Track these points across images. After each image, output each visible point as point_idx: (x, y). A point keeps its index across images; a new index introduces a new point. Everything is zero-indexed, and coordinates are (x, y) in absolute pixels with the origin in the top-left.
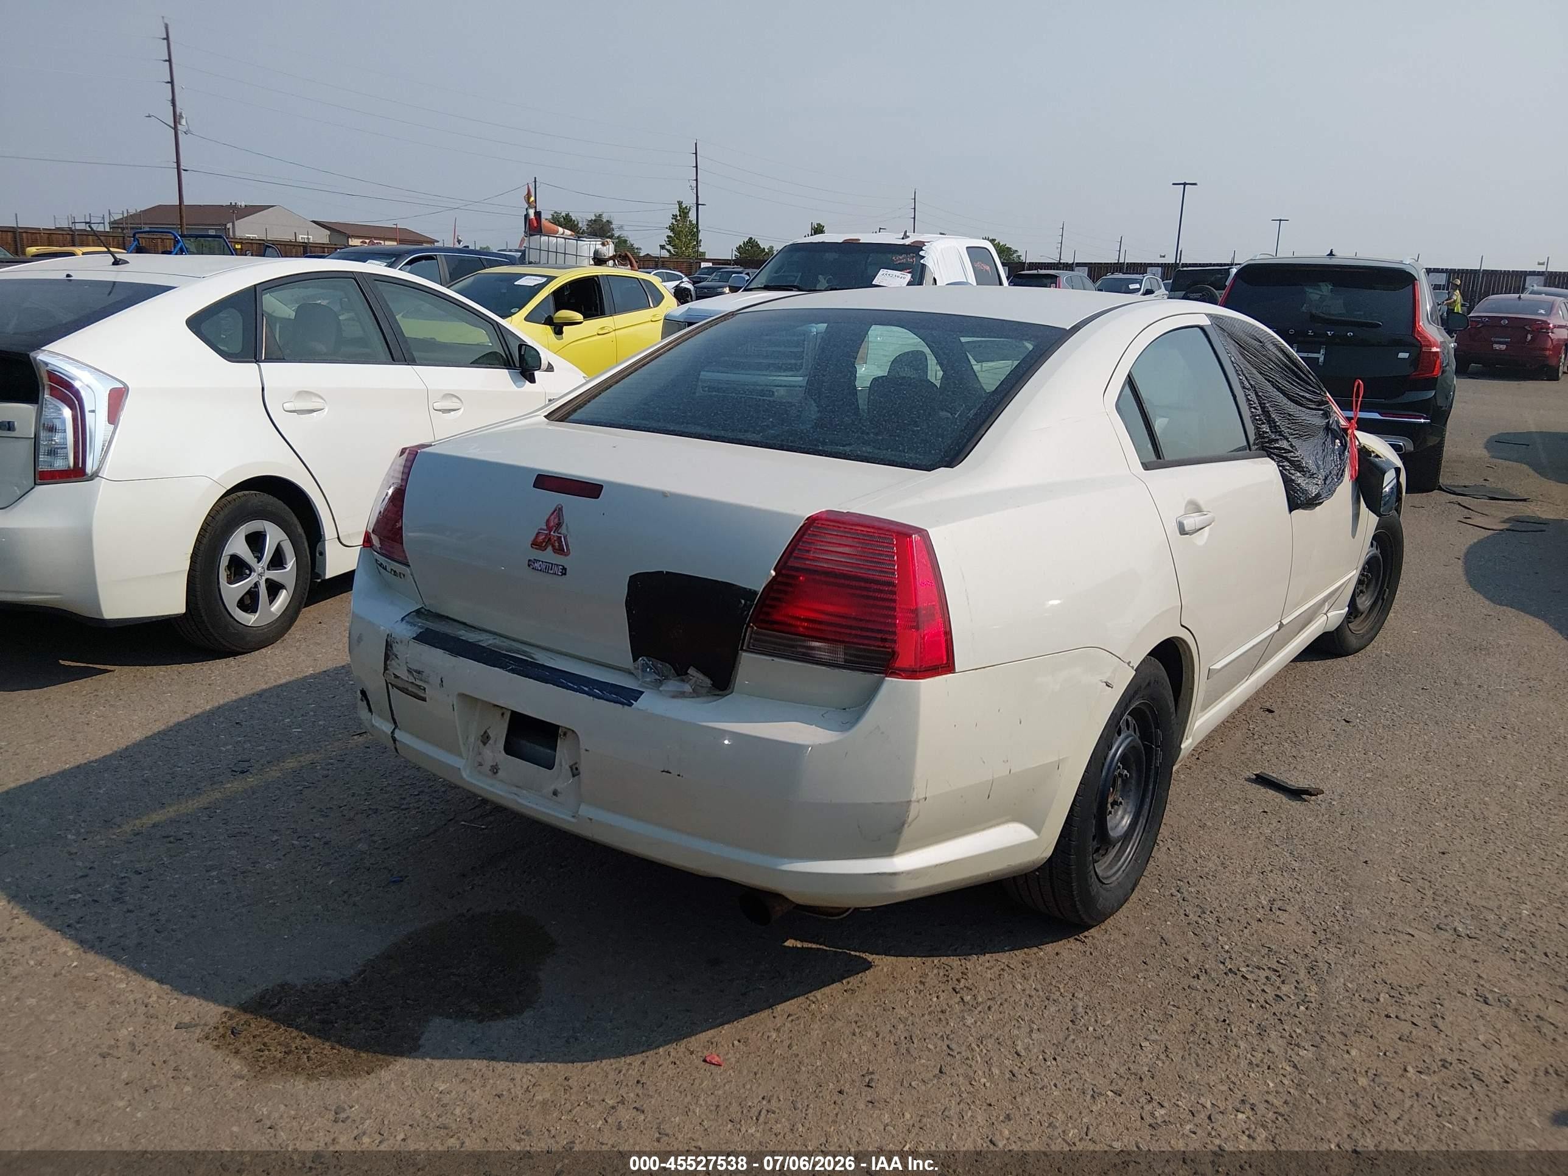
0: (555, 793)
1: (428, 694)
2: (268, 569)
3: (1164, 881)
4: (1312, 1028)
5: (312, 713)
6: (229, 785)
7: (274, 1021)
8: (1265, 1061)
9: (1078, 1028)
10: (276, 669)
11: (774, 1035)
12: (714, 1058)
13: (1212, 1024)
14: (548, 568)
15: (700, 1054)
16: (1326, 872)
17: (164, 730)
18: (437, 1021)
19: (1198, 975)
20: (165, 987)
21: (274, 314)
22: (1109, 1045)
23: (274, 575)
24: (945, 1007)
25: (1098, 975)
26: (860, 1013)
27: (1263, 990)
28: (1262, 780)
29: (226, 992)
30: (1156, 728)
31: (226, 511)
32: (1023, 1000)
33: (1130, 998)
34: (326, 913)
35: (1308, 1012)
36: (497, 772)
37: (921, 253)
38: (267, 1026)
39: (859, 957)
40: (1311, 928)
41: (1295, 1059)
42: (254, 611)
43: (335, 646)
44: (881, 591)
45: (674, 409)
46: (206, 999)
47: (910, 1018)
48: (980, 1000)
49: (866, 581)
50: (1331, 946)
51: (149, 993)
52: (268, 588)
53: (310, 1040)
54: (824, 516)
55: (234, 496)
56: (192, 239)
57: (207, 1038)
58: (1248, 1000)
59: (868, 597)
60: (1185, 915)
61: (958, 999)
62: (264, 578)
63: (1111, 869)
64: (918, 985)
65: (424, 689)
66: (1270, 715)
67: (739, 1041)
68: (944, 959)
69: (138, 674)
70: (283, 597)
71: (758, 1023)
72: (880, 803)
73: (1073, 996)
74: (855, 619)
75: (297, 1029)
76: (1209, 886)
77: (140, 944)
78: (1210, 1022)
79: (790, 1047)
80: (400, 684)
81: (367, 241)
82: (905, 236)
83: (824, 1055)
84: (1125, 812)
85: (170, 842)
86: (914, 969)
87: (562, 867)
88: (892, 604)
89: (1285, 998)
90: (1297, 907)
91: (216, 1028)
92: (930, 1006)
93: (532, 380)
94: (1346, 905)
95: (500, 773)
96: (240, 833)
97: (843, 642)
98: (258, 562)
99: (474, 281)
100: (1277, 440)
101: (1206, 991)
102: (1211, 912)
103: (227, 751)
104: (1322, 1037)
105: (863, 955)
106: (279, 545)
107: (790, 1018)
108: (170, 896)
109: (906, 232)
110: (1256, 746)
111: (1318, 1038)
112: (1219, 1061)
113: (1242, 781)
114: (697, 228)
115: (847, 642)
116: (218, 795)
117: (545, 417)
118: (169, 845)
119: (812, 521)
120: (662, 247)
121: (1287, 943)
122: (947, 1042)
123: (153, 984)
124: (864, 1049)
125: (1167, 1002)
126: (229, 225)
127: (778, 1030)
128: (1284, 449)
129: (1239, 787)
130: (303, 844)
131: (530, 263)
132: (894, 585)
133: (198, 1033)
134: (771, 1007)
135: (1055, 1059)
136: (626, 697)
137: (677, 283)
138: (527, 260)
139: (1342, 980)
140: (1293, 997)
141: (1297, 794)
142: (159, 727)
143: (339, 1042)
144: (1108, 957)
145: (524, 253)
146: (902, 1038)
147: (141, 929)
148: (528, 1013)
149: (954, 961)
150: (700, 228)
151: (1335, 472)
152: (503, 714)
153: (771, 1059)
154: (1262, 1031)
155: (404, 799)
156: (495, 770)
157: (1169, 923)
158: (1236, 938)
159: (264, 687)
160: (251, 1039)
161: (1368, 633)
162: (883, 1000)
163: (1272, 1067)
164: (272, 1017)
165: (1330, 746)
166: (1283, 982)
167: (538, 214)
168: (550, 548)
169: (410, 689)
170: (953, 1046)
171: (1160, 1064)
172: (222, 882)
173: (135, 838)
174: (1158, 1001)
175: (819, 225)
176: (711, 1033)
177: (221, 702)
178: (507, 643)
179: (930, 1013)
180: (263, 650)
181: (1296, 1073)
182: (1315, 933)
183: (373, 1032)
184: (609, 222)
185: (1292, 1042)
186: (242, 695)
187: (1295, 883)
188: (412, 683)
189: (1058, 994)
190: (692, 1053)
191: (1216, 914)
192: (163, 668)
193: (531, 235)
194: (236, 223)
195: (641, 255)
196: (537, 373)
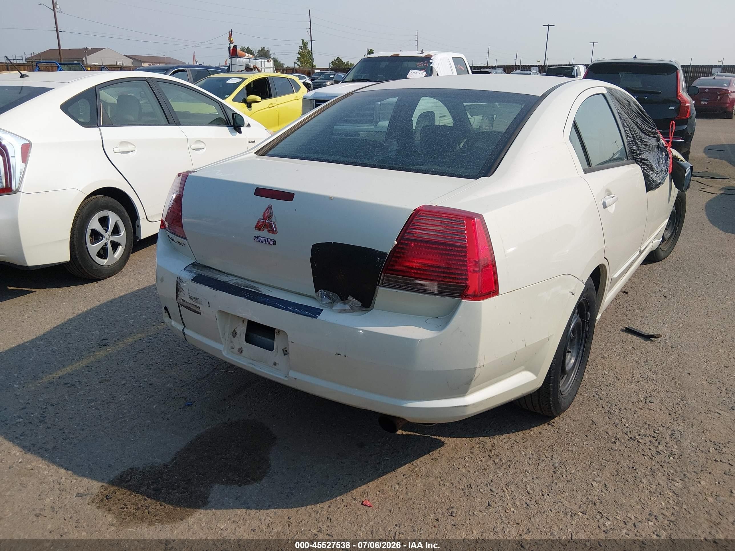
0: (275, 364)
1: (202, 310)
2: (112, 236)
3: (588, 388)
4: (678, 469)
5: (139, 311)
6: (98, 353)
7: (129, 490)
8: (658, 490)
9: (558, 475)
10: (119, 287)
11: (397, 487)
12: (367, 503)
13: (627, 469)
14: (265, 241)
15: (359, 500)
16: (670, 380)
17: (63, 323)
18: (217, 486)
19: (615, 442)
20: (69, 472)
21: (107, 101)
22: (575, 485)
23: (115, 238)
24: (486, 466)
25: (563, 444)
26: (442, 472)
27: (650, 449)
28: (629, 331)
29: (102, 473)
30: (587, 311)
31: (87, 206)
32: (526, 461)
33: (582, 457)
34: (153, 425)
35: (675, 460)
36: (242, 352)
37: (431, 61)
38: (125, 493)
39: (437, 439)
40: (668, 412)
41: (673, 488)
42: (106, 257)
43: (148, 274)
44: (458, 251)
45: (326, 147)
46: (91, 478)
47: (468, 474)
48: (504, 461)
49: (450, 245)
50: (679, 421)
51: (61, 476)
52: (112, 246)
53: (149, 501)
54: (423, 209)
55: (91, 198)
56: (66, 66)
57: (93, 502)
58: (643, 455)
59: (450, 255)
60: (602, 407)
61: (492, 462)
62: (109, 241)
63: (565, 386)
64: (470, 454)
65: (199, 308)
66: (626, 295)
67: (379, 492)
68: (481, 438)
69: (48, 293)
70: (120, 250)
71: (388, 480)
72: (460, 370)
73: (552, 457)
74: (444, 268)
75: (141, 494)
76: (612, 391)
77: (55, 447)
78: (626, 468)
79: (406, 493)
80: (185, 303)
81: (151, 64)
82: (422, 53)
83: (425, 498)
84: (572, 356)
85: (69, 387)
86: (467, 445)
87: (276, 393)
88: (465, 259)
89: (661, 452)
90: (658, 400)
91: (98, 496)
92: (478, 466)
93: (240, 132)
94: (683, 398)
95: (243, 352)
96: (105, 380)
97: (437, 281)
98: (106, 232)
99: (206, 82)
100: (641, 154)
101: (620, 450)
102: (616, 405)
103: (96, 334)
104: (684, 475)
105: (438, 438)
106: (116, 223)
107: (405, 477)
108: (70, 418)
109: (422, 50)
110: (622, 312)
111: (682, 475)
112: (634, 491)
113: (619, 331)
114: (312, 53)
115: (439, 281)
116: (92, 359)
117: (255, 153)
118: (68, 388)
119: (417, 212)
120: (295, 63)
121: (657, 421)
122: (490, 487)
123: (63, 471)
124: (446, 493)
125: (601, 458)
126: (84, 59)
127: (399, 484)
128: (644, 159)
129: (618, 335)
130: (139, 385)
131: (232, 72)
132: (465, 247)
133: (88, 499)
134: (394, 470)
135: (548, 495)
136: (314, 313)
137: (304, 80)
138: (231, 70)
139: (689, 441)
140: (665, 452)
141: (648, 337)
142: (61, 321)
143: (164, 502)
144: (567, 433)
145: (229, 67)
146: (466, 486)
147: (55, 438)
148: (265, 480)
149: (487, 439)
150: (313, 53)
151: (664, 170)
152: (243, 321)
153: (398, 501)
154: (653, 473)
155: (190, 357)
156: (241, 351)
157: (595, 412)
158: (631, 420)
159: (113, 297)
160: (117, 502)
161: (668, 249)
162: (452, 464)
163: (662, 493)
164: (129, 488)
165: (659, 310)
166: (659, 443)
167: (235, 47)
168: (266, 230)
169: (191, 308)
170: (494, 490)
171: (604, 495)
172: (97, 409)
173: (50, 385)
174: (597, 458)
175: (371, 50)
176: (364, 487)
177: (92, 307)
178: (244, 282)
179: (478, 470)
180: (112, 277)
181: (675, 496)
182: (670, 415)
183: (182, 494)
184: (268, 51)
185: (670, 479)
186: (102, 302)
187: (655, 387)
188: (193, 304)
189: (544, 456)
190: (355, 500)
191: (618, 406)
192: (61, 289)
193: (232, 58)
194: (87, 57)
195: (285, 67)
196: (242, 128)
